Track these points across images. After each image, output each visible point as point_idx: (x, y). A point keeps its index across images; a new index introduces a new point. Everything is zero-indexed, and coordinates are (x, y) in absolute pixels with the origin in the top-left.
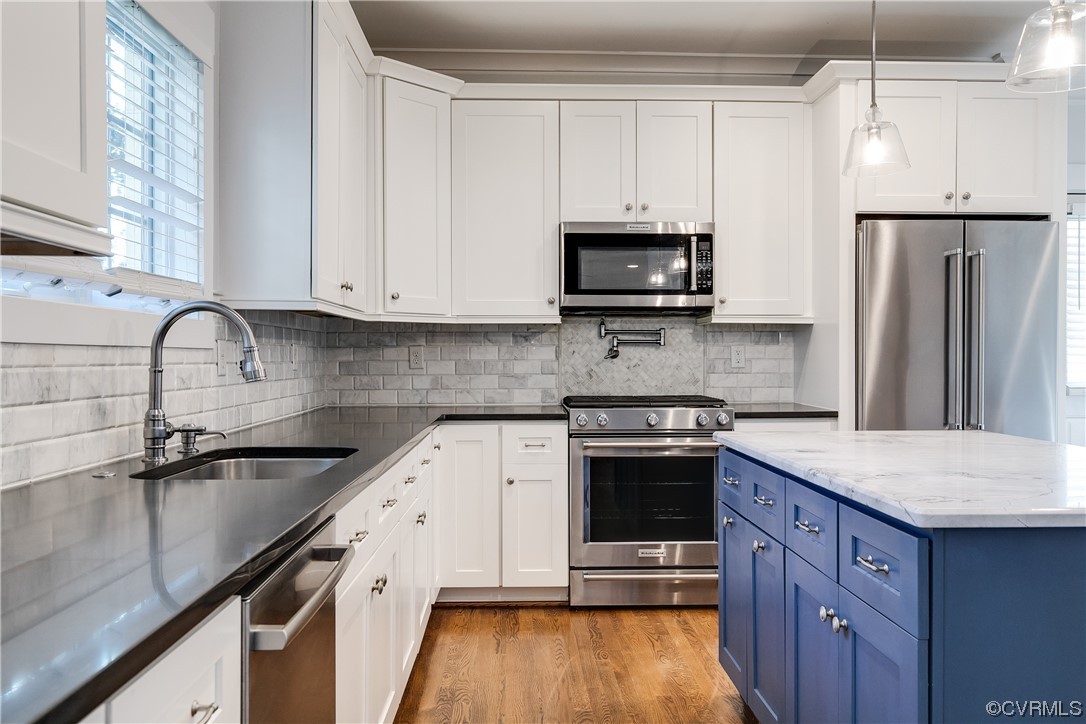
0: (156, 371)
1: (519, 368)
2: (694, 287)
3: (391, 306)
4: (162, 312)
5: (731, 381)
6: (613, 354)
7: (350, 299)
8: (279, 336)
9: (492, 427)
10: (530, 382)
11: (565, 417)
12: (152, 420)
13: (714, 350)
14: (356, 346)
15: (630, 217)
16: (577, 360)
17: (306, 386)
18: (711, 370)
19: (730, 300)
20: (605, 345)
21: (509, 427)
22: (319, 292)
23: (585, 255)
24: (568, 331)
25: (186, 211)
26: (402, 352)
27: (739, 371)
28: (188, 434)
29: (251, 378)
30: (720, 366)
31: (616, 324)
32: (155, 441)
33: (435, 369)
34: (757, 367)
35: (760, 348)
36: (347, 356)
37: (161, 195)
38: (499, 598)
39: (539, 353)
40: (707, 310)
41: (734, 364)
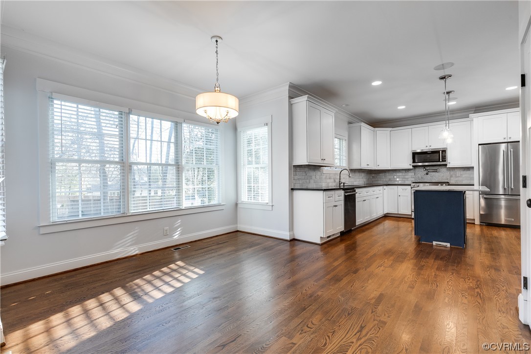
0: (340, 176)
1: (406, 177)
2: (441, 161)
3: (378, 167)
4: (341, 170)
5: (457, 179)
6: (427, 174)
7: (368, 166)
8: (359, 172)
9: (396, 186)
10: (409, 179)
11: (410, 185)
12: (340, 181)
13: (452, 173)
14: (375, 174)
15: (427, 148)
16: (419, 175)
17: (365, 180)
18: (451, 176)
19: (451, 163)
20: (425, 172)
21: (399, 186)
22: (362, 166)
23: (416, 156)
24: (417, 170)
25: (344, 158)
26: (383, 174)
27: (459, 177)
28: (344, 183)
29: (350, 177)
30: (454, 176)
31: (428, 168)
32: (340, 184)
33: (389, 177)
34: (464, 176)
35: (465, 172)
36: (373, 175)
37: (341, 157)
38: (398, 216)
39: (411, 174)
40: (446, 165)
41: (457, 175)
